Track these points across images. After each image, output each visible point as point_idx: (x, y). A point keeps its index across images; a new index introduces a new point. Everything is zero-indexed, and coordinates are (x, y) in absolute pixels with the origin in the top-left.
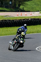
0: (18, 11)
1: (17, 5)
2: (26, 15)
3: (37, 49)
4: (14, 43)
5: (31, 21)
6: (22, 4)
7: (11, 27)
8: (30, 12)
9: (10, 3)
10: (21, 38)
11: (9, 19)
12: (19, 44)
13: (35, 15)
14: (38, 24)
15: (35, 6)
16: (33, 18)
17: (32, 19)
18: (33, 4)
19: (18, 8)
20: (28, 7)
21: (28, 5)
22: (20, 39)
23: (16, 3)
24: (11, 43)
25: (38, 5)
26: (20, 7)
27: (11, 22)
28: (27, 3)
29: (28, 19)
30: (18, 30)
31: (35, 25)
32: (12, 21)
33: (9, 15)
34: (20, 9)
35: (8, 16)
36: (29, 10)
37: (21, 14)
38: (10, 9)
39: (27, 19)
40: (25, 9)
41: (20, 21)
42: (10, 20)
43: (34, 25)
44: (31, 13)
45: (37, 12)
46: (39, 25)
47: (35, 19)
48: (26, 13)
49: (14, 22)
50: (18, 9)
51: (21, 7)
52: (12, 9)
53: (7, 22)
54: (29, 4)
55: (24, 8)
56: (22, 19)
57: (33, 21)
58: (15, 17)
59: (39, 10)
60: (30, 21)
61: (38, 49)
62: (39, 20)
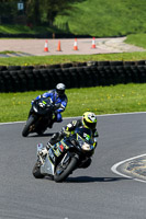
0: (49, 36)
1: (45, 15)
2: (76, 49)
3: (114, 168)
4: (57, 153)
5: (96, 69)
6: (62, 9)
7: (22, 91)
8: (91, 37)
9: (20, 6)
10: (85, 135)
11: (17, 65)
12: (76, 156)
13: (110, 50)
14: (121, 83)
15: (109, 17)
16: (100, 59)
17: (97, 63)
18: (100, 11)
19: (47, 24)
20: (84, 21)
21: (82, 13)
22: (82, 135)
23: (41, 7)
24: (45, 151)
25: (119, 13)
26: (53, 20)
27: (23, 73)
28: (79, 5)
29: (85, 64)
30: (36, 103)
31: (108, 85)
32: (26, 71)
33: (16, 49)
34: (55, 28)
35: (12, 53)
36: (86, 31)
37: (57, 45)
38: (20, 30)
39: (80, 65)
40: (73, 28)
41: (53, 71)
42: (19, 68)
43: (103, 85)
44: (93, 41)
45: (115, 37)
46: (122, 85)
47: (107, 63)
48: (75, 42)
49: (32, 73)
50: (49, 29)
51: (59, 21)
52: (26, 27)
53: (8, 74)
54: (87, 9)
55: (70, 25)
56: (63, 63)
57: (103, 69)
58: (36, 58)
59: (123, 33)
60: (89, 69)
61: (118, 169)
62: (122, 69)
